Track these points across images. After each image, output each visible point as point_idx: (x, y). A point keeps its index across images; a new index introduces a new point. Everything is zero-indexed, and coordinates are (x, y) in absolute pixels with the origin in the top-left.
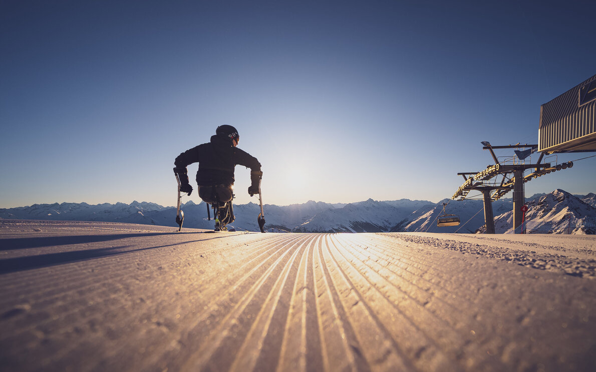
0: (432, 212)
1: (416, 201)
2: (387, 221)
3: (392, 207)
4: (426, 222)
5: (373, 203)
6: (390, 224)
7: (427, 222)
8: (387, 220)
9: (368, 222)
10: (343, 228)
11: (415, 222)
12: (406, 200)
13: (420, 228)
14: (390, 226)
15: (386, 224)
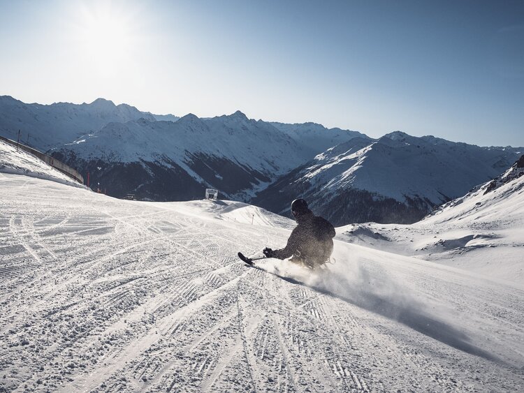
0: (369, 148)
1: (336, 129)
2: (271, 163)
3: (284, 135)
4: (355, 168)
5: (244, 123)
6: (276, 169)
7: (357, 168)
8: (271, 160)
9: (229, 157)
10: (169, 163)
11: (331, 165)
12: (316, 124)
13: (340, 178)
14: (277, 174)
15: (268, 167)
